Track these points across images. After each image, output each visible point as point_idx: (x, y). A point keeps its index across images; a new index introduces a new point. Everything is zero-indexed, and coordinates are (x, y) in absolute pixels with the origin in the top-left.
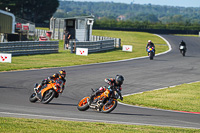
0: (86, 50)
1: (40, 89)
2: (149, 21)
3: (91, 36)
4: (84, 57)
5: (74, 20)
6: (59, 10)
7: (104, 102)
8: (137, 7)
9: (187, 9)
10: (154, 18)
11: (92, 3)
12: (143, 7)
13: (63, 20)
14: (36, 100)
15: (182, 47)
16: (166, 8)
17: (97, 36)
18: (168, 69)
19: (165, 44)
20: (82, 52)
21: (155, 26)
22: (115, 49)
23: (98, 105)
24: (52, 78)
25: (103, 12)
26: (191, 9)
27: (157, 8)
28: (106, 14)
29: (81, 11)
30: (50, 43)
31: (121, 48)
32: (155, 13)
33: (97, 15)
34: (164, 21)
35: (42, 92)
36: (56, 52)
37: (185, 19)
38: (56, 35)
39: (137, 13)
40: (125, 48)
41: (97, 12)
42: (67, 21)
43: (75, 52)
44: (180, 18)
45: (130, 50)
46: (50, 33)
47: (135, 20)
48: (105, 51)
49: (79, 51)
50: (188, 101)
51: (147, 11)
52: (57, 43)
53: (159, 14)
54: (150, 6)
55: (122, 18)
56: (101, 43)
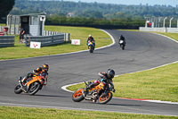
0: (39, 44)
1: (25, 82)
2: (95, 18)
3: (43, 31)
4: (37, 50)
5: (28, 17)
6: (15, 8)
7: (100, 94)
8: (84, 5)
9: (128, 7)
10: (99, 15)
12: (89, 5)
13: (18, 17)
14: (21, 91)
15: (121, 42)
16: (110, 6)
17: (49, 32)
18: (112, 61)
19: (110, 38)
20: (35, 45)
21: (100, 22)
22: (65, 43)
23: (94, 96)
24: (36, 71)
25: (54, 10)
26: (132, 7)
27: (102, 6)
28: (57, 11)
29: (35, 9)
30: (7, 37)
31: (70, 42)
32: (100, 10)
33: (48, 13)
34: (108, 17)
35: (28, 84)
36: (12, 45)
37: (127, 16)
38: (12, 30)
39: (84, 11)
40: (73, 41)
41: (49, 10)
42: (22, 18)
43: (29, 46)
44: (122, 15)
45: (79, 43)
46: (7, 29)
47: (82, 17)
48: (56, 45)
49: (33, 44)
50: (130, 89)
51: (93, 9)
52: (13, 37)
53: (104, 11)
54: (96, 4)
55: (71, 15)
56: (52, 37)
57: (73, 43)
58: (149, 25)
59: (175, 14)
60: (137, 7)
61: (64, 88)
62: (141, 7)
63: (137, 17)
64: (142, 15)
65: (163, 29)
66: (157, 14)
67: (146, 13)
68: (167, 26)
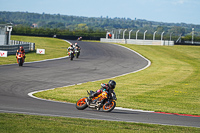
0: (6, 52)
2: (58, 29)
9: (90, 19)
11: (10, 13)
12: (53, 17)
16: (72, 18)
17: (14, 41)
20: (2, 54)
21: (63, 33)
22: (30, 52)
23: (98, 105)
25: (19, 21)
27: (65, 18)
28: (21, 22)
31: (35, 51)
32: (63, 22)
34: (71, 28)
39: (48, 22)
41: (14, 20)
45: (43, 53)
47: (46, 28)
51: (56, 20)
53: (66, 22)
54: (59, 16)
55: (35, 26)
57: (38, 52)
58: (110, 37)
59: (134, 26)
60: (98, 19)
61: (30, 94)
62: (102, 19)
63: (98, 29)
64: (103, 26)
65: (123, 41)
66: (117, 26)
67: (106, 25)
68: (126, 37)
